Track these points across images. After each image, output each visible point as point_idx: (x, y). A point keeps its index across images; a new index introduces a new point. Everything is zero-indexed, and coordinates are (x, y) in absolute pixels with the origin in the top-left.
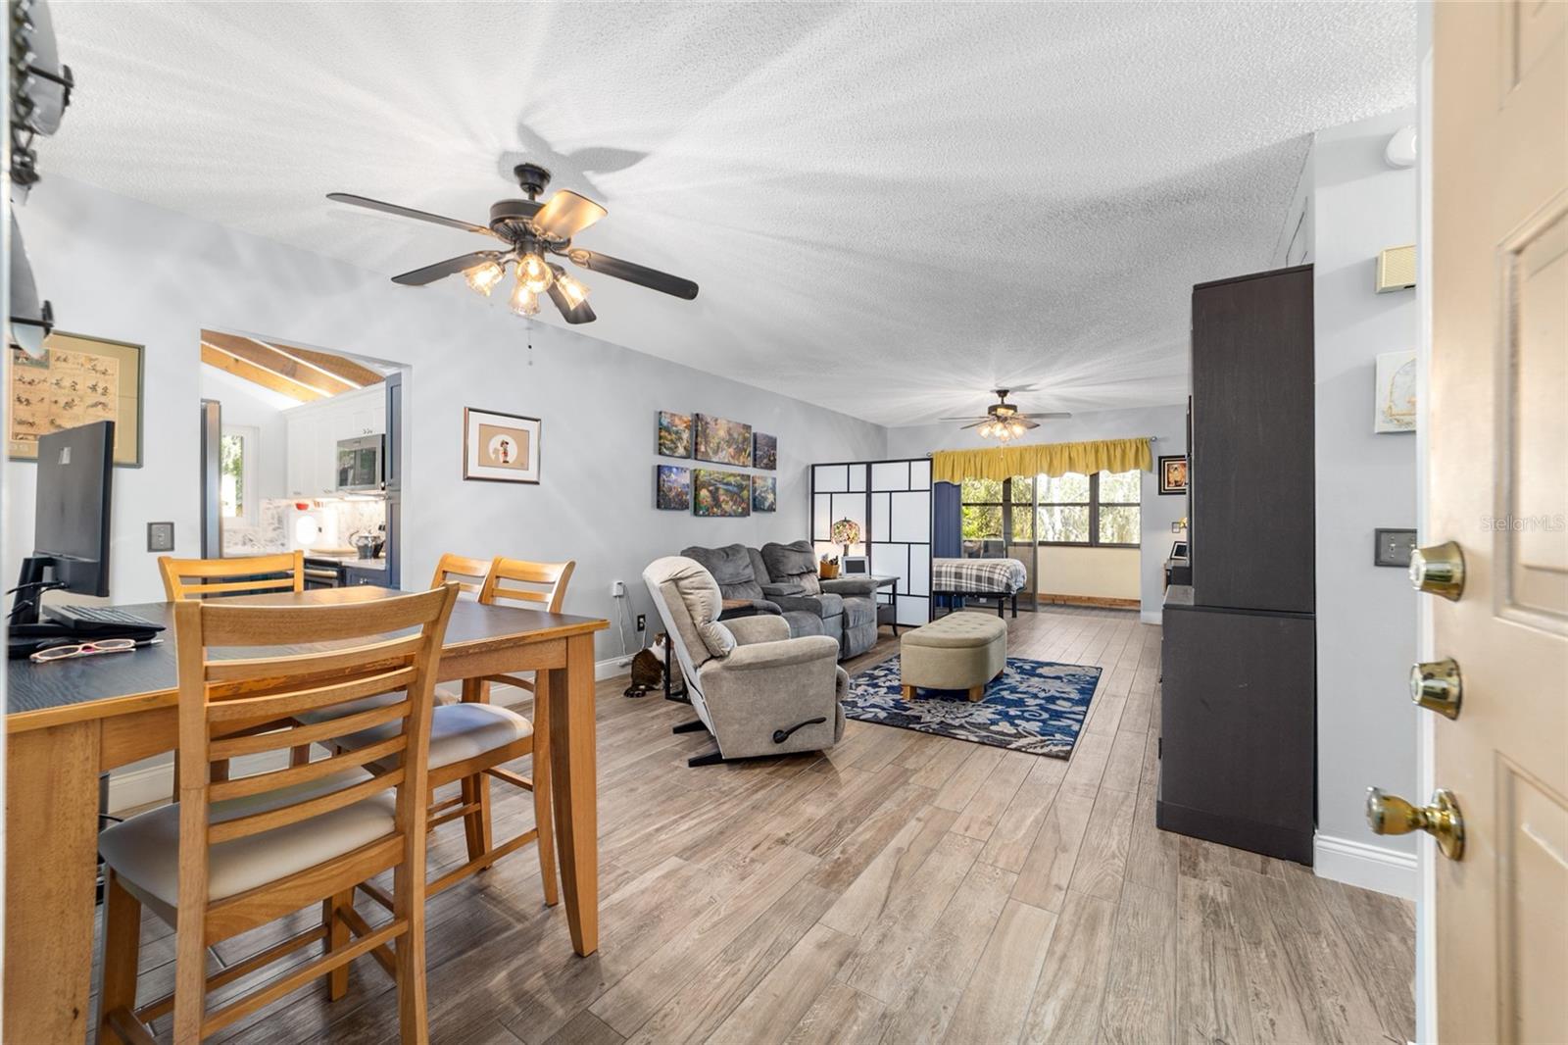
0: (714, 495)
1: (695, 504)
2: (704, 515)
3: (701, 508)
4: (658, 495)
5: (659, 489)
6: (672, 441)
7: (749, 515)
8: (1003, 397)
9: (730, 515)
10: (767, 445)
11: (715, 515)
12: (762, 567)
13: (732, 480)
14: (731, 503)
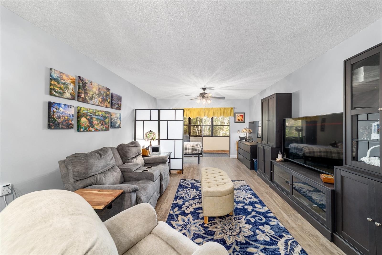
0: (90, 121)
1: (78, 126)
2: (84, 131)
3: (81, 128)
4: (49, 120)
5: (49, 116)
6: (60, 88)
7: (109, 130)
8: (204, 90)
9: (99, 131)
10: (117, 99)
11: (90, 131)
12: (118, 156)
13: (100, 113)
14: (100, 125)
